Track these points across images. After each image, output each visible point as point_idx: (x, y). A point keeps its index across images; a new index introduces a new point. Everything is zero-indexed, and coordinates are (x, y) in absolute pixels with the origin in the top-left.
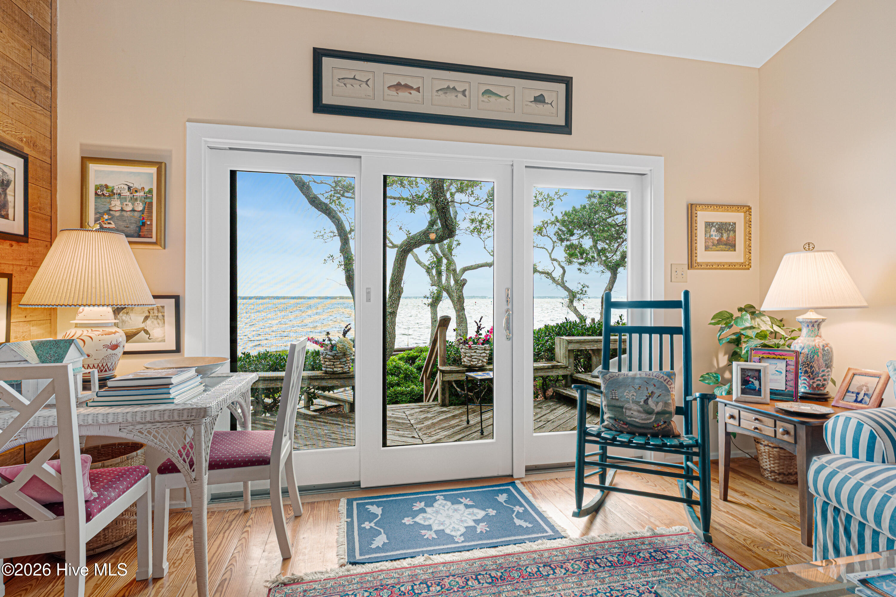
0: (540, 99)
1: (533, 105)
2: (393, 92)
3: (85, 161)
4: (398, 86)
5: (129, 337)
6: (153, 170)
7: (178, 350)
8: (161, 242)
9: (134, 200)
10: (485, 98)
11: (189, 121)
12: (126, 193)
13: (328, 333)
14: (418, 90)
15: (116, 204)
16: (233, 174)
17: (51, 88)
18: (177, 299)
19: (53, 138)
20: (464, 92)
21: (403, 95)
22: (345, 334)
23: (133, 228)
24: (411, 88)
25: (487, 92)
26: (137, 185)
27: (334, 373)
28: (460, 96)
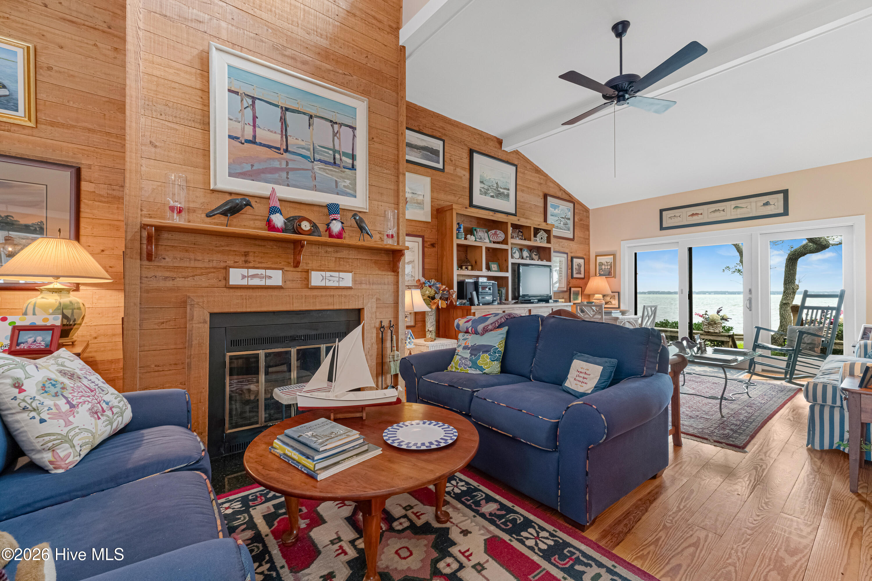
0: (767, 204)
1: (763, 207)
2: (690, 217)
3: (596, 256)
4: (693, 215)
5: (606, 303)
6: (612, 257)
7: (619, 307)
8: (615, 277)
9: (607, 265)
10: (735, 210)
11: (622, 240)
12: (606, 264)
13: (706, 311)
14: (701, 214)
15: (603, 267)
16: (636, 254)
17: (589, 239)
18: (619, 293)
19: (589, 251)
20: (723, 210)
21: (695, 217)
22: (718, 312)
23: (607, 273)
24: (698, 214)
25: (736, 207)
26: (608, 261)
27: (709, 332)
28: (722, 212)
